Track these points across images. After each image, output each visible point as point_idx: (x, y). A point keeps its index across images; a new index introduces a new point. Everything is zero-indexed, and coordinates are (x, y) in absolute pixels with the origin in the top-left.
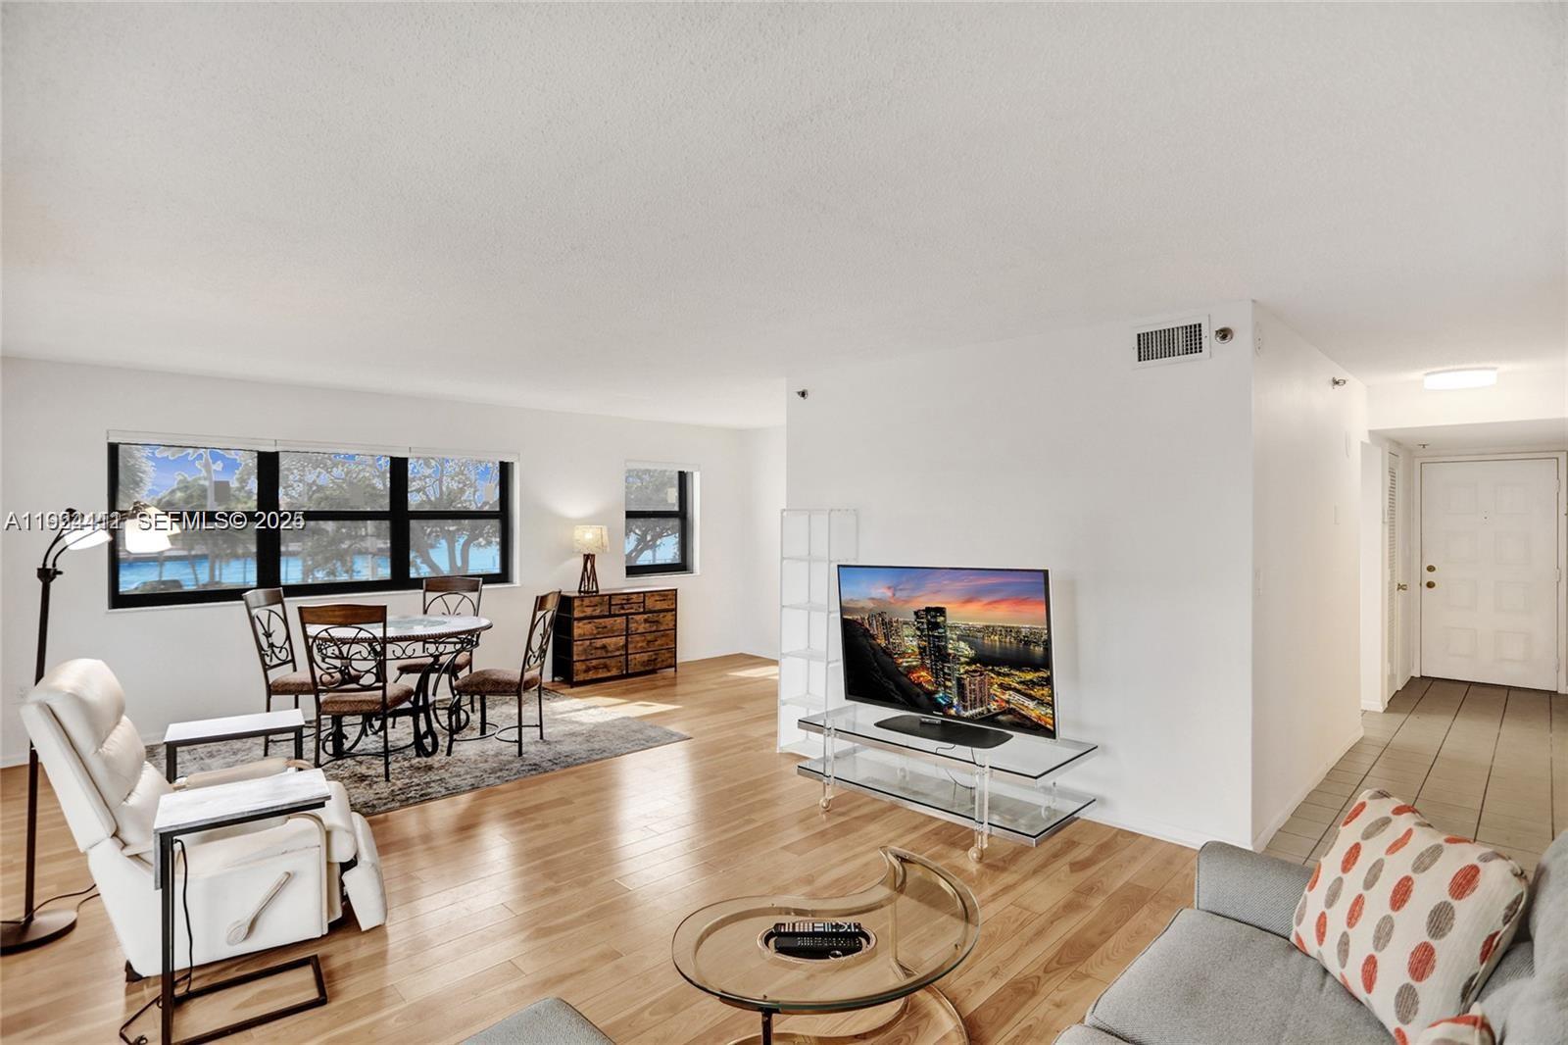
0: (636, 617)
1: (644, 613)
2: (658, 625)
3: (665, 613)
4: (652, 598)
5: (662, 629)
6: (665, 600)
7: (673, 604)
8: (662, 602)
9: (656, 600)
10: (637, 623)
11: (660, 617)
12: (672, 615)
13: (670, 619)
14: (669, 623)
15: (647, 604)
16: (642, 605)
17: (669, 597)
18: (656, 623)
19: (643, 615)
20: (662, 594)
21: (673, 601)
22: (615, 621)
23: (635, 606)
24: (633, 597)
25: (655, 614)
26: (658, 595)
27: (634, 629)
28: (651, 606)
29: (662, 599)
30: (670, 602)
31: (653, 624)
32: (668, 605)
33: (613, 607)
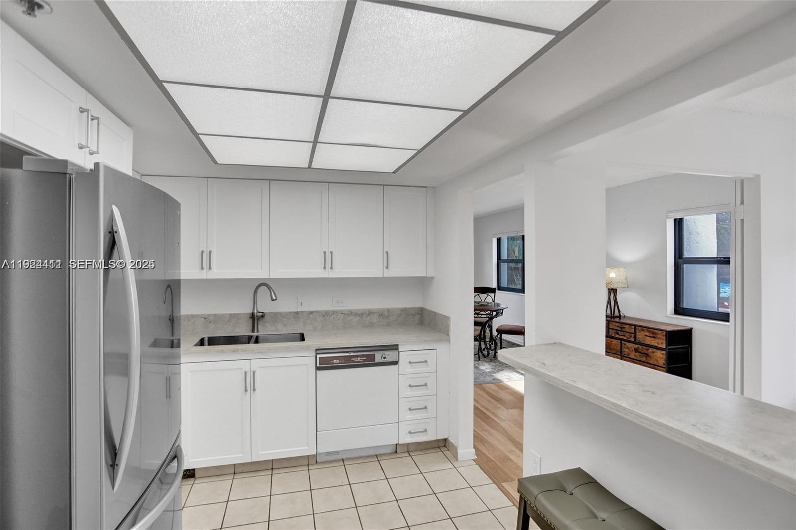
0: (630, 345)
1: (635, 342)
2: (648, 358)
3: (655, 350)
4: (643, 332)
5: (651, 362)
6: (654, 337)
7: (662, 343)
8: (652, 339)
9: (646, 335)
10: (629, 349)
11: (650, 350)
12: (661, 353)
13: (659, 357)
14: (658, 360)
15: (637, 336)
16: (633, 335)
17: (658, 336)
18: (645, 355)
19: (633, 344)
20: (653, 331)
21: (662, 341)
22: (612, 341)
23: (627, 335)
24: (626, 327)
25: (643, 347)
26: (648, 331)
27: (626, 354)
28: (641, 339)
29: (652, 335)
30: (660, 341)
31: (643, 355)
32: (658, 343)
33: (610, 330)
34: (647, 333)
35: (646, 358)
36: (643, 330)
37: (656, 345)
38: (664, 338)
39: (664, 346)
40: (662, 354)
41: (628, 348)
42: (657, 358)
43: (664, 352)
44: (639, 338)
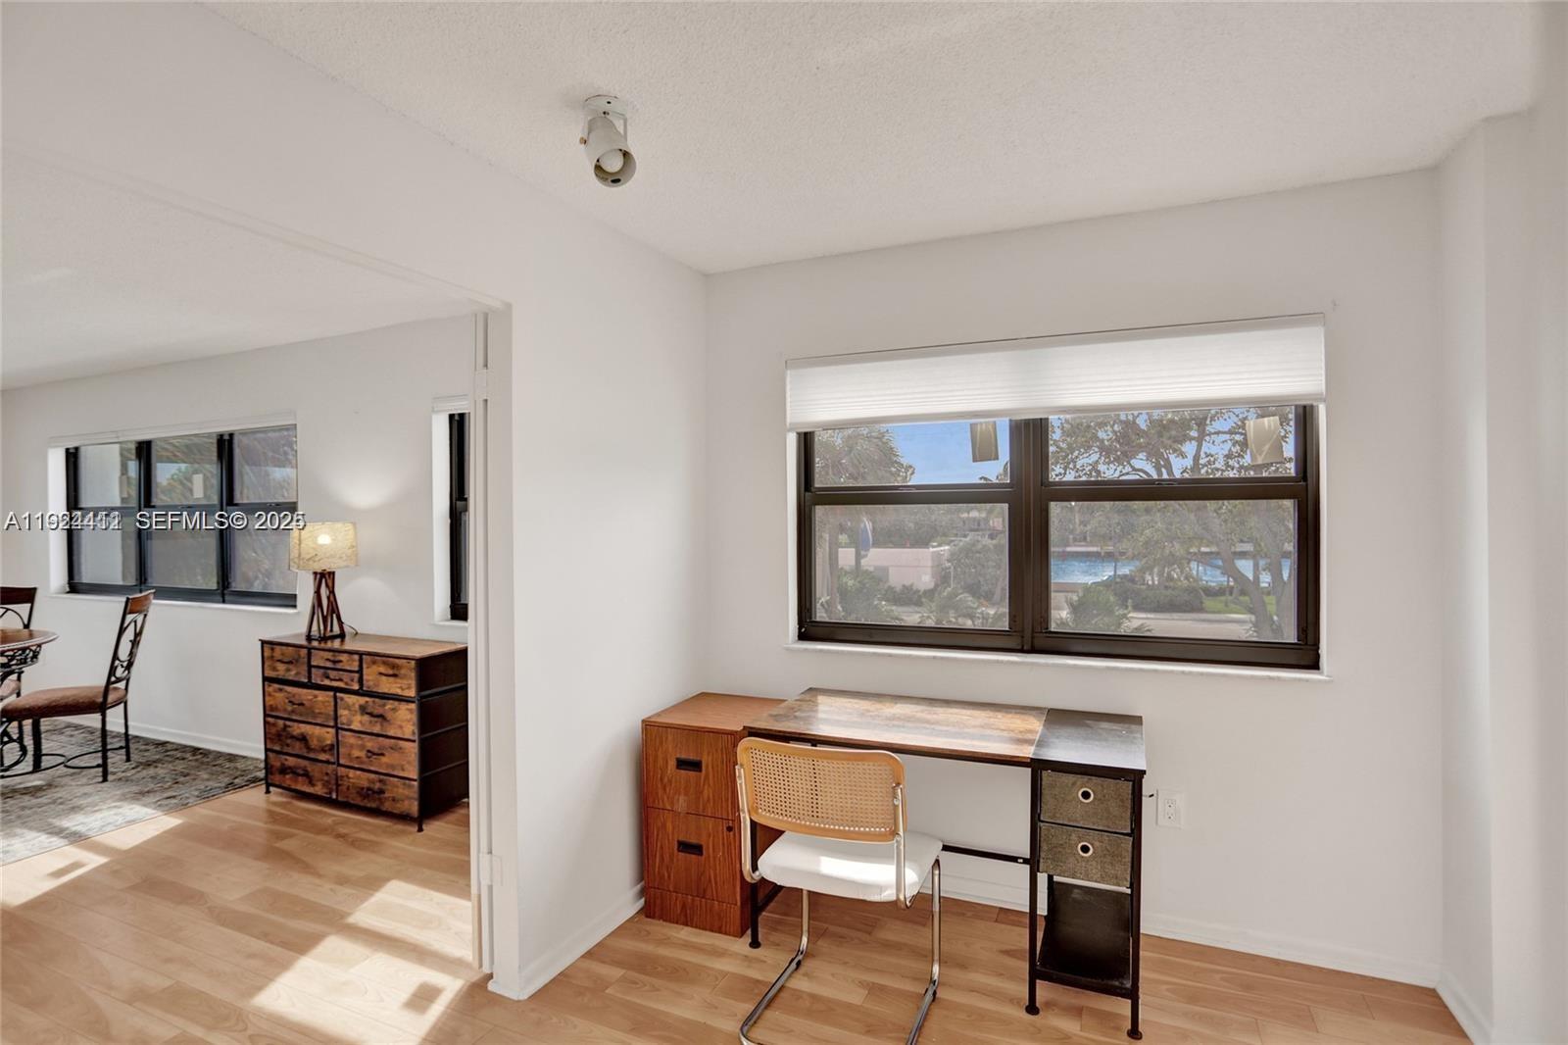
0: (351, 699)
1: (360, 693)
2: (385, 724)
3: (396, 703)
4: (374, 667)
5: (391, 733)
6: (395, 676)
7: (409, 688)
8: (391, 679)
9: (381, 674)
10: (350, 710)
11: (387, 707)
12: (408, 709)
13: (405, 718)
14: (404, 724)
15: (365, 677)
16: (357, 675)
17: (403, 672)
18: (380, 720)
19: (357, 697)
20: (391, 664)
21: (410, 682)
22: (316, 697)
23: (345, 676)
24: (341, 658)
25: (377, 700)
26: (384, 663)
27: (345, 721)
28: (371, 683)
29: (391, 672)
30: (405, 682)
31: (376, 719)
32: (401, 688)
33: (313, 670)
34: (382, 669)
35: (382, 725)
36: (374, 663)
37: (399, 692)
38: (413, 674)
39: (412, 693)
40: (410, 710)
41: (348, 707)
42: (403, 721)
43: (413, 706)
44: (368, 681)
